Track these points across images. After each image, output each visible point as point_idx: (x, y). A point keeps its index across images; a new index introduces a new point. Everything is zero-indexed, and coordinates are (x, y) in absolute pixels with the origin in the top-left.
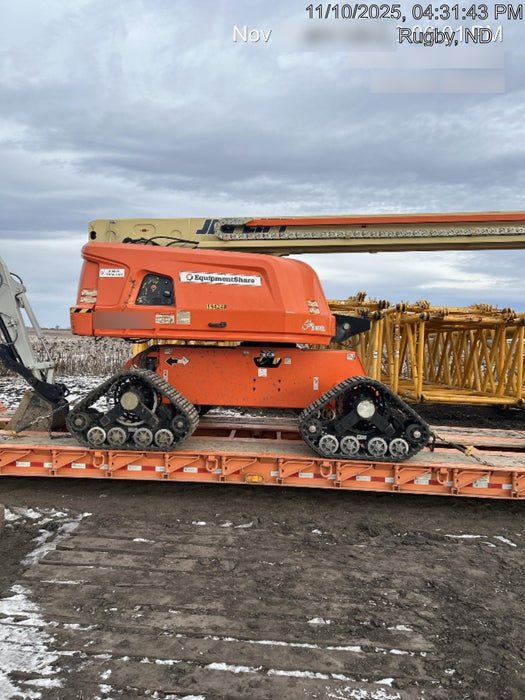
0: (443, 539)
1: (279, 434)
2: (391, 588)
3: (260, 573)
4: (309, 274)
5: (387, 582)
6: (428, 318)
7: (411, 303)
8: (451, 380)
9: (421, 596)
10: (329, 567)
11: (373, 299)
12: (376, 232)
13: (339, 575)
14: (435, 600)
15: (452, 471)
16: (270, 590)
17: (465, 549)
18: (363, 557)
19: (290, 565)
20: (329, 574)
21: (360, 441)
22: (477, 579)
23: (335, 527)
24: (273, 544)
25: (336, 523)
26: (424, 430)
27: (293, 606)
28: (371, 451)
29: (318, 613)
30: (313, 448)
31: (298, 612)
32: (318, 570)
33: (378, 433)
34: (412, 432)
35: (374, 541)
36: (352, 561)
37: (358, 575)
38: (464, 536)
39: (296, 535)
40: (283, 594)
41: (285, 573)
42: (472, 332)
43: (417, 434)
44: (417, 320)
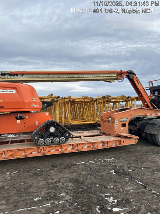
0: (76, 165)
1: (26, 141)
2: (60, 183)
3: (18, 188)
4: (32, 89)
5: (59, 181)
6: (71, 101)
7: (66, 96)
8: (79, 118)
9: (69, 183)
10: (42, 180)
11: (55, 96)
12: (52, 76)
13: (45, 182)
14: (72, 183)
15: (77, 144)
16: (22, 192)
17: (81, 167)
18: (52, 175)
19: (28, 183)
20: (41, 182)
21: (51, 139)
22: (84, 174)
23: (44, 167)
24: (23, 177)
25: (45, 166)
26: (69, 134)
27: (29, 196)
28: (54, 142)
29: (38, 196)
30: (36, 144)
31: (31, 197)
32: (38, 182)
33: (56, 136)
34: (66, 135)
35: (56, 169)
36: (49, 177)
37: (50, 181)
38: (82, 163)
39: (31, 172)
40: (26, 193)
41: (27, 186)
42: (83, 104)
43: (67, 135)
44: (68, 101)
